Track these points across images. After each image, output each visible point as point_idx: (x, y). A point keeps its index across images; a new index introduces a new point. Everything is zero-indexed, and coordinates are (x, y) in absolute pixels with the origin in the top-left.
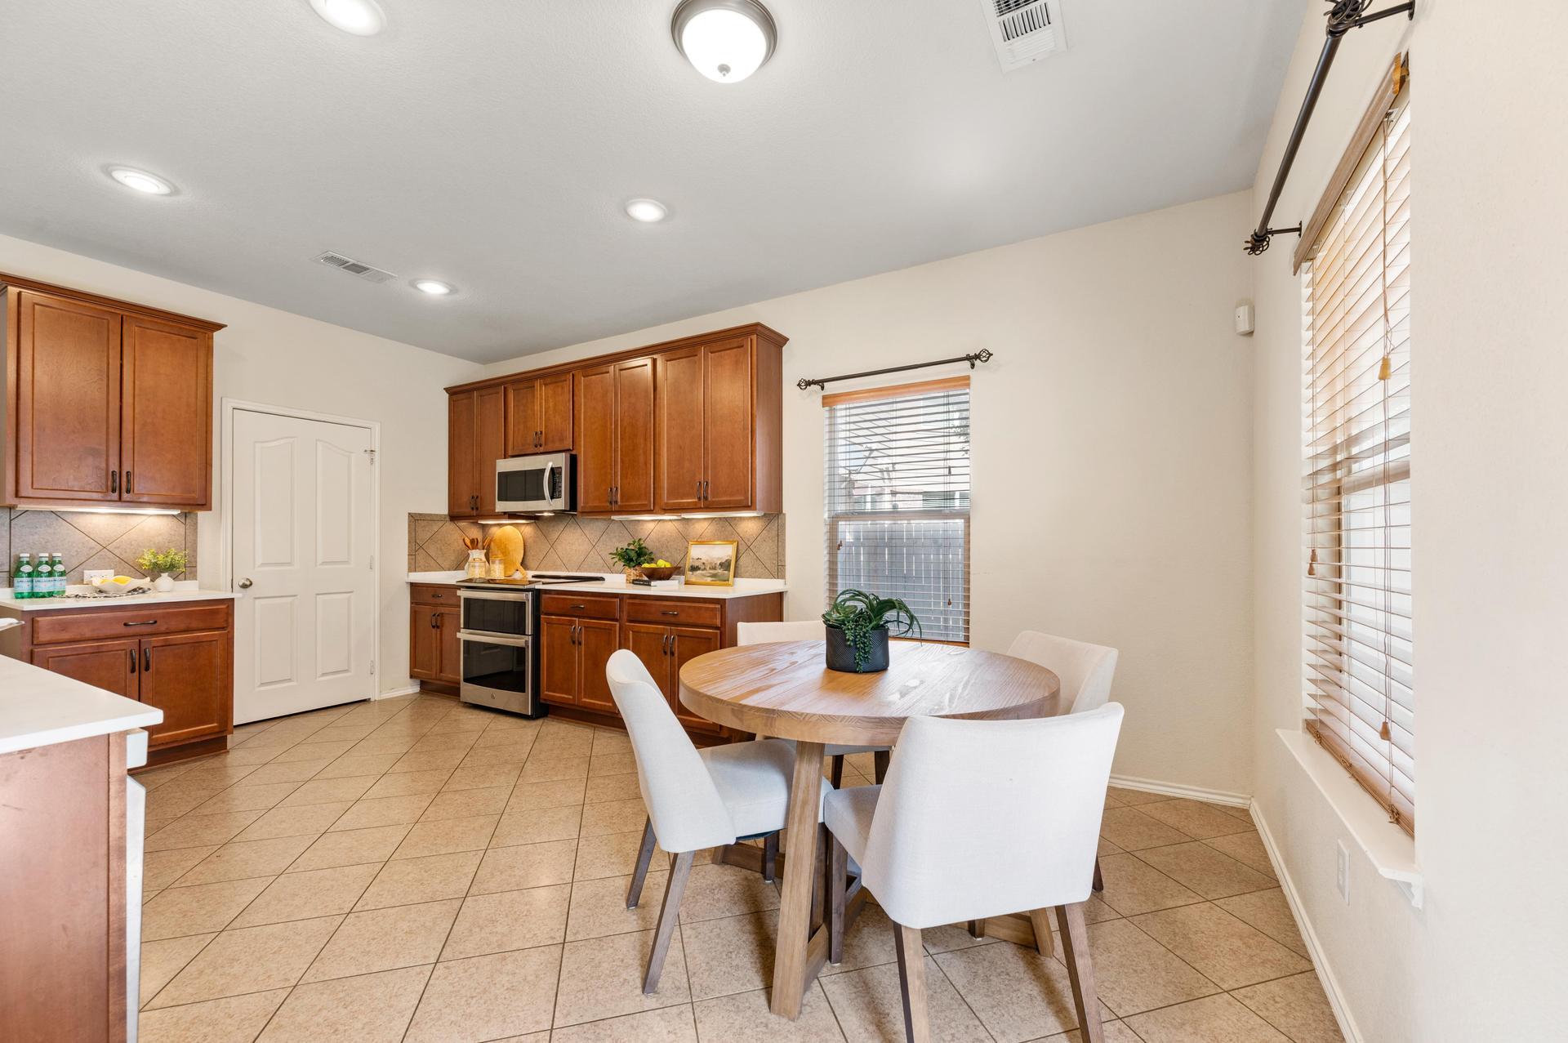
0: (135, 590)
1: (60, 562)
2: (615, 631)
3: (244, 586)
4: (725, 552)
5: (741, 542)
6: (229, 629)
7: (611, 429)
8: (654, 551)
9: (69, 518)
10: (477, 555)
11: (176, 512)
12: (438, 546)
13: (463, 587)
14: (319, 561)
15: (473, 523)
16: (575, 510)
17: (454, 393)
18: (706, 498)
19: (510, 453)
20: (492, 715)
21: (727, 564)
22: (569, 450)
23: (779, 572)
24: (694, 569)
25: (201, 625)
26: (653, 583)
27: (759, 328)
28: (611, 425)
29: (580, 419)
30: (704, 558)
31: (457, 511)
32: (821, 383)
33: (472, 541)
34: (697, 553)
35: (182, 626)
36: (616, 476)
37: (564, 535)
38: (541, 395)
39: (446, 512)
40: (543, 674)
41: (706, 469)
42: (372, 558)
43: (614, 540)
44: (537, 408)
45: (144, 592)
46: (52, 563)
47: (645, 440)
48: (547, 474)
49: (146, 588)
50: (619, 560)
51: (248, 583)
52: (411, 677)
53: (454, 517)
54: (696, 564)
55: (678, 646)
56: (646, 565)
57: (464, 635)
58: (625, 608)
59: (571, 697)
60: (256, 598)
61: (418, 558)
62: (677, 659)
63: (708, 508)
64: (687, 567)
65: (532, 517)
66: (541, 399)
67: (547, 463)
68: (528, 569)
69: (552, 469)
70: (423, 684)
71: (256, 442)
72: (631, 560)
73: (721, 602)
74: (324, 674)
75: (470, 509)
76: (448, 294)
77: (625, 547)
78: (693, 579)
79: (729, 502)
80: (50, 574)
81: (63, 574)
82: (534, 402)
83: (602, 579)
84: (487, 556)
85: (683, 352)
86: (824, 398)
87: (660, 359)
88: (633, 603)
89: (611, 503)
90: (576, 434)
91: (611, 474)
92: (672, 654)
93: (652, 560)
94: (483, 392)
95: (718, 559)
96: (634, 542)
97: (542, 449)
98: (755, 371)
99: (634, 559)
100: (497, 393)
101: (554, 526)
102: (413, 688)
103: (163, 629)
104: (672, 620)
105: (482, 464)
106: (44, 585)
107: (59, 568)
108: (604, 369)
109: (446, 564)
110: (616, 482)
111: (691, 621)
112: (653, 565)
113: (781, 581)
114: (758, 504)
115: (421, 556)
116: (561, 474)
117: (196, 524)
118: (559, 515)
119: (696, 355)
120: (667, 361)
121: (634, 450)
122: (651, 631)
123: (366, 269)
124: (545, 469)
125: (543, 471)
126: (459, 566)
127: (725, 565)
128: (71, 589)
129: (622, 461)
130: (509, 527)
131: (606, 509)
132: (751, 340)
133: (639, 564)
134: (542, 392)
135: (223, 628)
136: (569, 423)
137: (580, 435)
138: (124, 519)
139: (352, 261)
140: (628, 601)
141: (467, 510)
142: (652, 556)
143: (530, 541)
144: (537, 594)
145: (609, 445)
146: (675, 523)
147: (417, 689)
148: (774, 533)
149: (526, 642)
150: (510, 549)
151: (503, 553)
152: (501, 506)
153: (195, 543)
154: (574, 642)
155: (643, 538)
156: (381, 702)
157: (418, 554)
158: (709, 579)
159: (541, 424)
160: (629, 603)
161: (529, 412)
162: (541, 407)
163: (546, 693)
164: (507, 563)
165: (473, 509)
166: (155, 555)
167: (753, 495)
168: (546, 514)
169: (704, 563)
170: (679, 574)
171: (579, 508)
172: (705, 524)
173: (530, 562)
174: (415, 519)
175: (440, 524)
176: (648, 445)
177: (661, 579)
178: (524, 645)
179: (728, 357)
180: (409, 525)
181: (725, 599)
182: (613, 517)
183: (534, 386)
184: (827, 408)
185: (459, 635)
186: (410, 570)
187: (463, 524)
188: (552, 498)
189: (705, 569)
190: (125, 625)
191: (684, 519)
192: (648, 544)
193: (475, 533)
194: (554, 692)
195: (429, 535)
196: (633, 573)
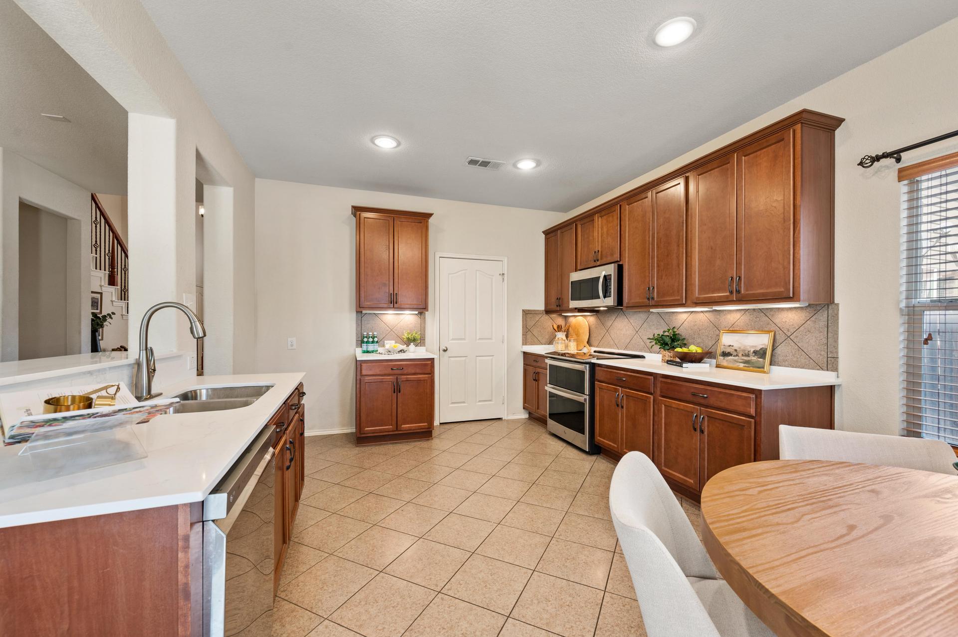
0: (401, 351)
1: (376, 337)
2: (650, 402)
3: (444, 351)
4: (762, 341)
5: (779, 333)
6: (432, 375)
7: (649, 241)
8: (687, 337)
9: (379, 316)
10: (561, 335)
11: (417, 313)
12: (539, 330)
13: (549, 357)
14: (478, 338)
15: (560, 315)
16: (622, 305)
17: (547, 233)
18: (738, 292)
19: (579, 268)
20: (565, 445)
21: (762, 352)
22: (618, 261)
23: (831, 363)
24: (725, 354)
25: (420, 372)
26: (684, 365)
27: (804, 115)
28: (649, 238)
29: (625, 236)
30: (736, 345)
31: (549, 307)
32: (896, 155)
33: (558, 327)
34: (727, 340)
35: (413, 371)
36: (653, 277)
37: (616, 323)
38: (598, 225)
39: (543, 309)
40: (597, 424)
41: (738, 264)
42: (503, 336)
43: (653, 327)
44: (596, 234)
45: (404, 352)
46: (373, 337)
47: (678, 246)
48: (601, 280)
49: (405, 350)
50: (656, 343)
51: (446, 349)
52: (524, 408)
53: (548, 312)
54: (728, 350)
55: (708, 426)
56: (678, 350)
57: (549, 388)
58: (659, 385)
59: (616, 446)
60: (449, 357)
61: (528, 337)
62: (706, 436)
63: (741, 300)
64: (719, 352)
65: (593, 311)
66: (598, 227)
67: (601, 272)
68: (592, 346)
69: (605, 276)
70: (530, 414)
71: (449, 274)
72: (667, 344)
73: (757, 393)
74: (480, 401)
75: (556, 306)
76: (535, 168)
77: (661, 333)
78: (725, 363)
79: (763, 294)
80: (373, 342)
81: (377, 342)
82: (593, 231)
83: (643, 357)
84: (567, 336)
85: (715, 164)
86: (900, 171)
87: (691, 175)
88: (664, 382)
89: (648, 299)
90: (622, 249)
91: (649, 276)
92: (702, 432)
93: (685, 345)
94: (564, 230)
95: (753, 347)
96: (669, 330)
97: (598, 263)
98: (798, 161)
99: (669, 343)
100: (571, 229)
101: (608, 317)
102: (524, 415)
103: (405, 372)
104: (702, 401)
105: (563, 276)
106: (371, 347)
107: (376, 339)
108: (643, 196)
109: (544, 341)
110: (653, 283)
111: (722, 405)
112: (685, 350)
113: (834, 374)
114: (803, 296)
115: (529, 336)
116: (610, 279)
117: (425, 318)
118: (610, 309)
119: (729, 163)
120: (699, 175)
121: (668, 256)
122: (682, 407)
123: (489, 163)
124: (600, 277)
125: (599, 278)
126: (550, 342)
127: (761, 353)
128: (380, 350)
129: (658, 266)
130: (580, 317)
131: (647, 303)
132: (794, 131)
133: (674, 348)
134: (598, 221)
135: (430, 374)
136: (617, 242)
137: (625, 250)
138: (398, 316)
139: (481, 160)
140: (661, 379)
141: (554, 307)
142: (685, 342)
143: (593, 327)
144: (593, 366)
145: (647, 253)
146: (707, 314)
147: (527, 416)
148: (823, 323)
149: (585, 400)
150: (581, 332)
151: (576, 334)
152: (574, 304)
153: (425, 328)
154: (618, 405)
155: (677, 325)
156: (508, 421)
157: (528, 335)
158: (742, 365)
159: (598, 245)
160: (661, 381)
161: (591, 238)
162: (598, 233)
163: (598, 438)
164: (578, 341)
165: (557, 306)
166: (408, 334)
167: (796, 285)
168: (602, 309)
169: (736, 350)
170: (710, 357)
171: (625, 304)
172: (737, 316)
173: (593, 341)
174: (526, 313)
175: (540, 316)
176: (681, 249)
177: (692, 361)
178: (583, 401)
179: (764, 158)
180: (523, 317)
181: (761, 390)
182: (651, 310)
183: (594, 220)
184: (906, 182)
185: (546, 388)
186: (523, 344)
187: (554, 316)
188: (605, 297)
189: (737, 355)
190: (392, 369)
191: (716, 311)
192: (682, 332)
193: (560, 321)
194: (604, 439)
195: (534, 323)
196: (668, 355)
